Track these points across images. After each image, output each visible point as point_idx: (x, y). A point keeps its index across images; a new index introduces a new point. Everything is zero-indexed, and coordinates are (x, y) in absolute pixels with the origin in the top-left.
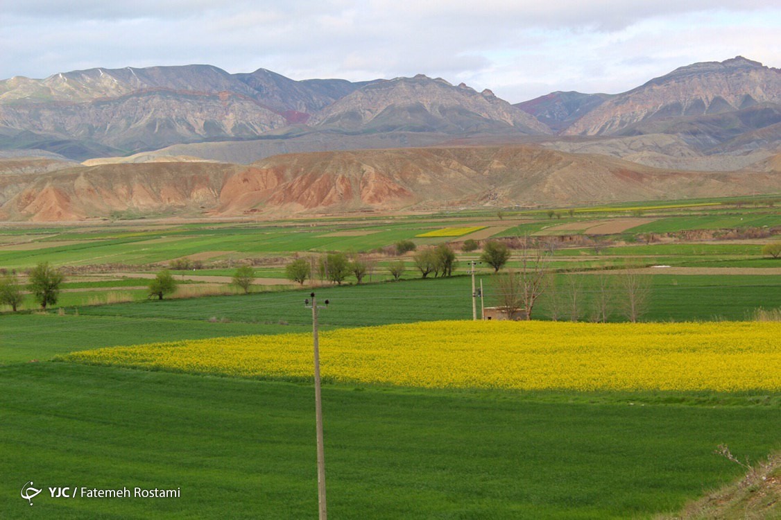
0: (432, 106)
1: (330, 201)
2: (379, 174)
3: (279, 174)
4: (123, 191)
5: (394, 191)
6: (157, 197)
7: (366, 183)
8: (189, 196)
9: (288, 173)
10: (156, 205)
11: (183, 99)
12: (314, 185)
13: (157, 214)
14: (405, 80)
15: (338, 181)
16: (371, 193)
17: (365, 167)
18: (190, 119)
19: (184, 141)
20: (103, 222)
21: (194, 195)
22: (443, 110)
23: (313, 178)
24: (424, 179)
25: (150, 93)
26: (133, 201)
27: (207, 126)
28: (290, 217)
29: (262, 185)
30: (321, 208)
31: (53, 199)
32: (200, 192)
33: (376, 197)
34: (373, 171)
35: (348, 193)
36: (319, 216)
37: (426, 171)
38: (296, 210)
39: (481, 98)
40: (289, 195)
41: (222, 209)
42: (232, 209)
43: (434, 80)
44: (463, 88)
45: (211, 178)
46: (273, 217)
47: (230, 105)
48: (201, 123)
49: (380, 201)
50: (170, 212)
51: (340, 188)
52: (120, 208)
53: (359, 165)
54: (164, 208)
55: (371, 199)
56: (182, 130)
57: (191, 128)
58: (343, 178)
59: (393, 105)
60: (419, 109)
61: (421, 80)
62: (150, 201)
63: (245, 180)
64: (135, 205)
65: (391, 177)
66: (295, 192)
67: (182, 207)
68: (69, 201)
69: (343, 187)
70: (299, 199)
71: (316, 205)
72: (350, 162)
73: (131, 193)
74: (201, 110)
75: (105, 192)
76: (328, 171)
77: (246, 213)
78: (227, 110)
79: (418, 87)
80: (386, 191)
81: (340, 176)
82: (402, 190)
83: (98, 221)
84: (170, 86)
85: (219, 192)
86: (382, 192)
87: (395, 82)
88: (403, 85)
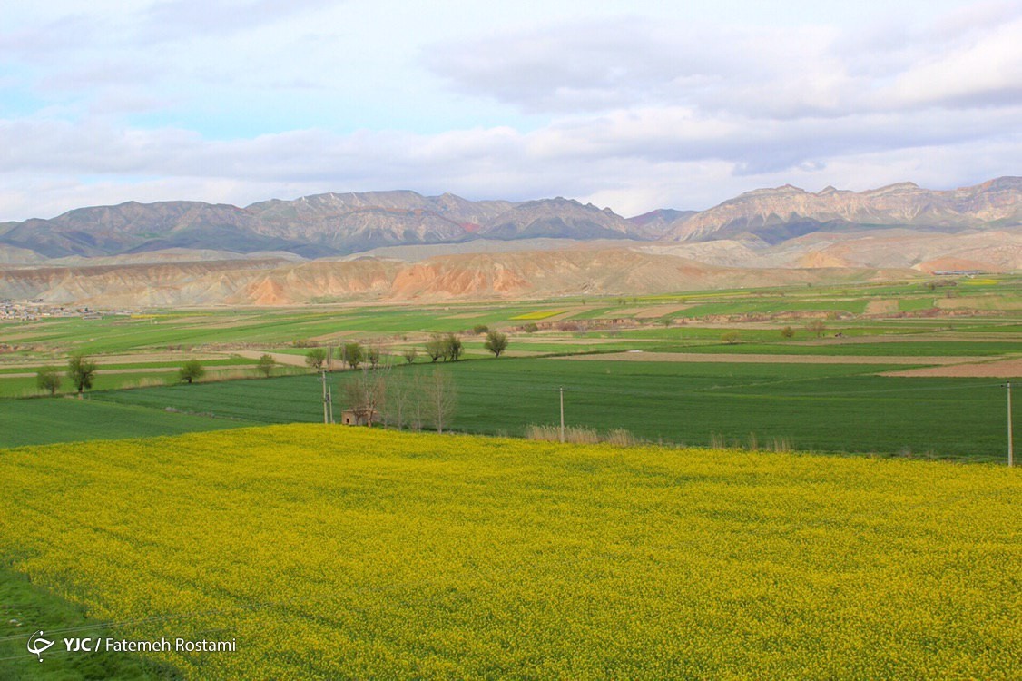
0: (567, 219)
1: (470, 290)
2: (506, 271)
3: (436, 270)
4: (321, 282)
5: (518, 283)
6: (345, 286)
7: (496, 277)
8: (370, 286)
9: (443, 269)
10: (345, 292)
11: (388, 215)
12: (458, 278)
13: (345, 300)
14: (548, 201)
15: (476, 276)
16: (501, 284)
17: (496, 265)
18: (394, 229)
19: (389, 244)
20: (305, 305)
21: (374, 285)
22: (575, 223)
23: (458, 273)
24: (539, 274)
25: (366, 210)
26: (329, 289)
27: (406, 234)
28: (440, 302)
29: (423, 278)
30: (463, 295)
31: (270, 288)
32: (378, 283)
33: (504, 287)
34: (502, 268)
35: (484, 284)
36: (461, 301)
37: (542, 268)
38: (445, 296)
39: (603, 214)
40: (440, 285)
41: (391, 296)
42: (400, 295)
43: (569, 201)
44: (589, 207)
45: (387, 273)
46: (428, 302)
47: (422, 219)
48: (402, 232)
49: (506, 290)
50: (355, 298)
51: (477, 280)
52: (320, 295)
53: (492, 264)
54: (351, 295)
55: (500, 289)
56: (388, 236)
57: (394, 235)
58: (480, 273)
59: (539, 219)
60: (558, 221)
61: (560, 201)
62: (342, 290)
63: (411, 274)
64: (330, 293)
65: (515, 273)
66: (445, 284)
67: (364, 294)
68: (282, 290)
69: (480, 280)
70: (448, 289)
71: (460, 293)
72: (486, 261)
73: (327, 283)
74: (402, 223)
75: (308, 284)
76: (469, 268)
77: (409, 299)
78: (419, 222)
79: (557, 206)
80: (511, 282)
81: (478, 271)
82: (523, 282)
83: (302, 305)
84: (381, 205)
85: (392, 283)
86: (508, 283)
87: (541, 202)
88: (546, 205)
